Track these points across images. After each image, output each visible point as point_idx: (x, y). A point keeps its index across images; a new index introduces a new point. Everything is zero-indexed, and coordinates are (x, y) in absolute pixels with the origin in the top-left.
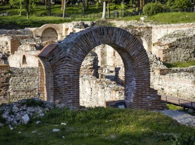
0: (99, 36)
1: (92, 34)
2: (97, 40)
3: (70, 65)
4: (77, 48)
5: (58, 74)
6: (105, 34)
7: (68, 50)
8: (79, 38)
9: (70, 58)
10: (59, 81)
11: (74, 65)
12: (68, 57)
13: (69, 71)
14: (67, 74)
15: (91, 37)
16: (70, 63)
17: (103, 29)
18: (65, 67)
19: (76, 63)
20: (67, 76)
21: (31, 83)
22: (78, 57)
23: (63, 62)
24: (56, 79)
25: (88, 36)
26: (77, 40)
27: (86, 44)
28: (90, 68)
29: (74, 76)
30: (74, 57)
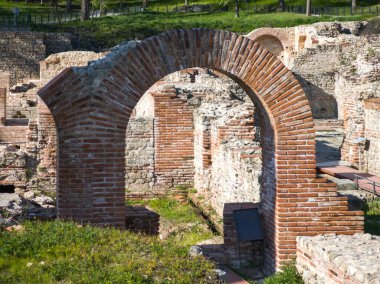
0: (176, 51)
1: (157, 44)
2: (171, 61)
3: (101, 115)
4: (119, 76)
5: (72, 137)
6: (191, 45)
7: (97, 82)
8: (124, 54)
9: (101, 99)
10: (74, 152)
11: (111, 115)
12: (96, 97)
13: (99, 130)
14: (94, 137)
15: (155, 53)
16: (102, 112)
17: (186, 35)
18: (88, 120)
19: (118, 111)
20: (93, 141)
21: (137, 152)
22: (121, 98)
23: (84, 109)
24: (67, 147)
25: (147, 50)
26: (120, 60)
27: (143, 68)
28: (247, 124)
29: (112, 141)
30: (113, 98)
